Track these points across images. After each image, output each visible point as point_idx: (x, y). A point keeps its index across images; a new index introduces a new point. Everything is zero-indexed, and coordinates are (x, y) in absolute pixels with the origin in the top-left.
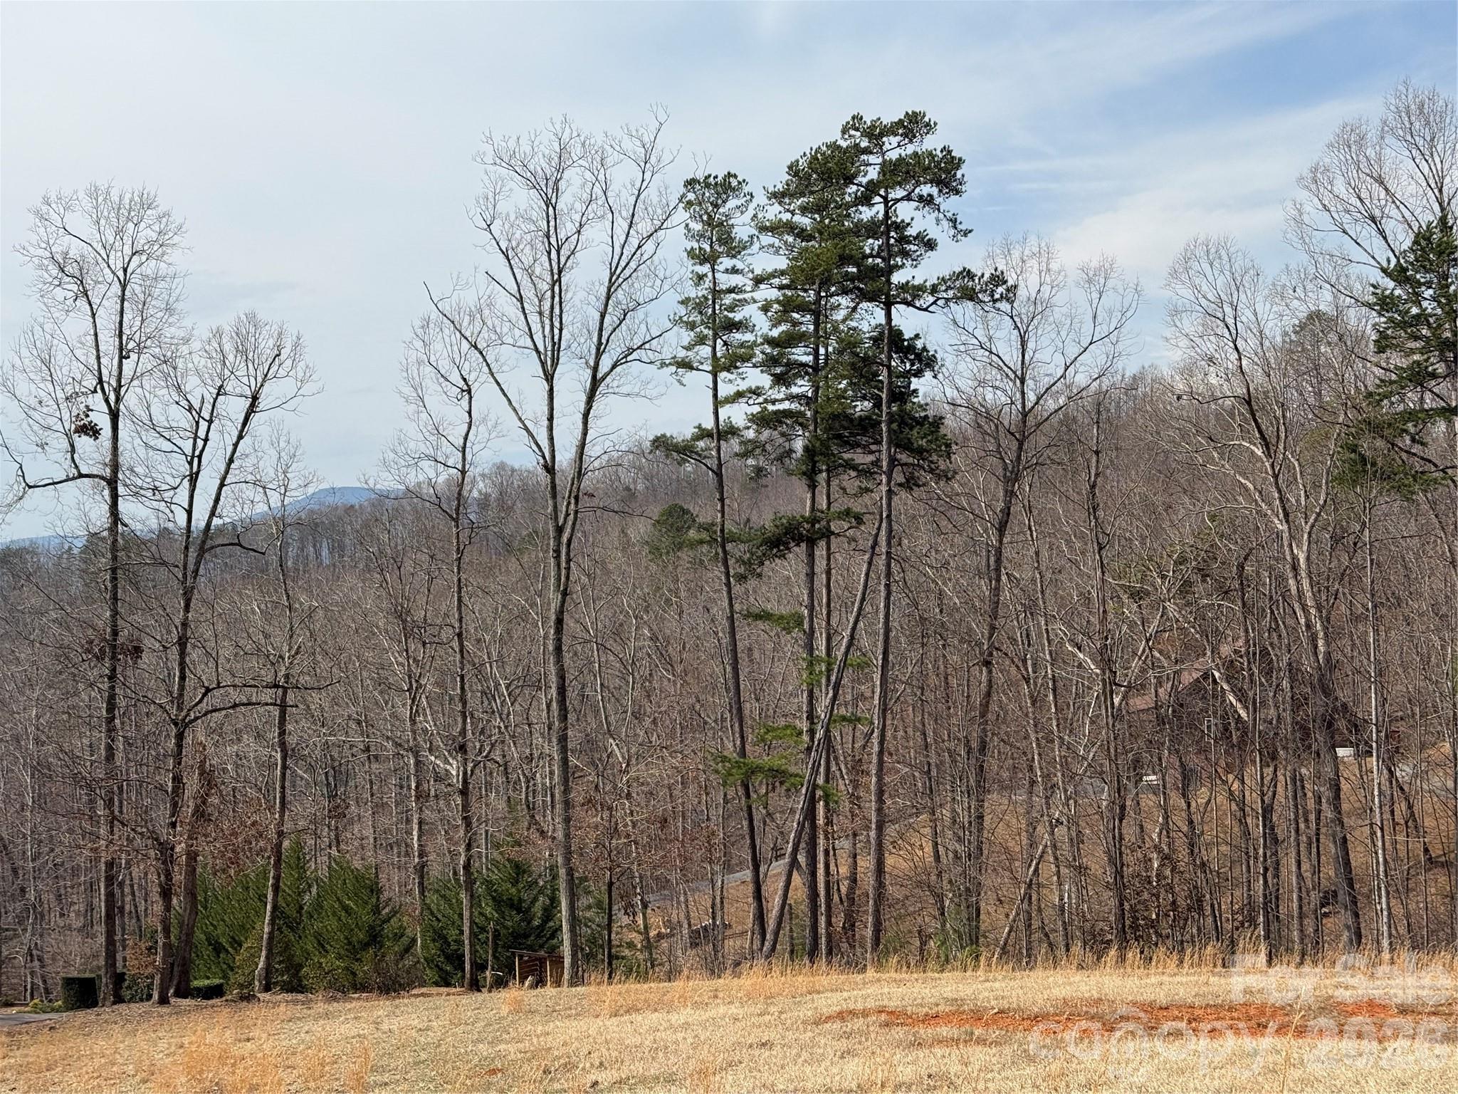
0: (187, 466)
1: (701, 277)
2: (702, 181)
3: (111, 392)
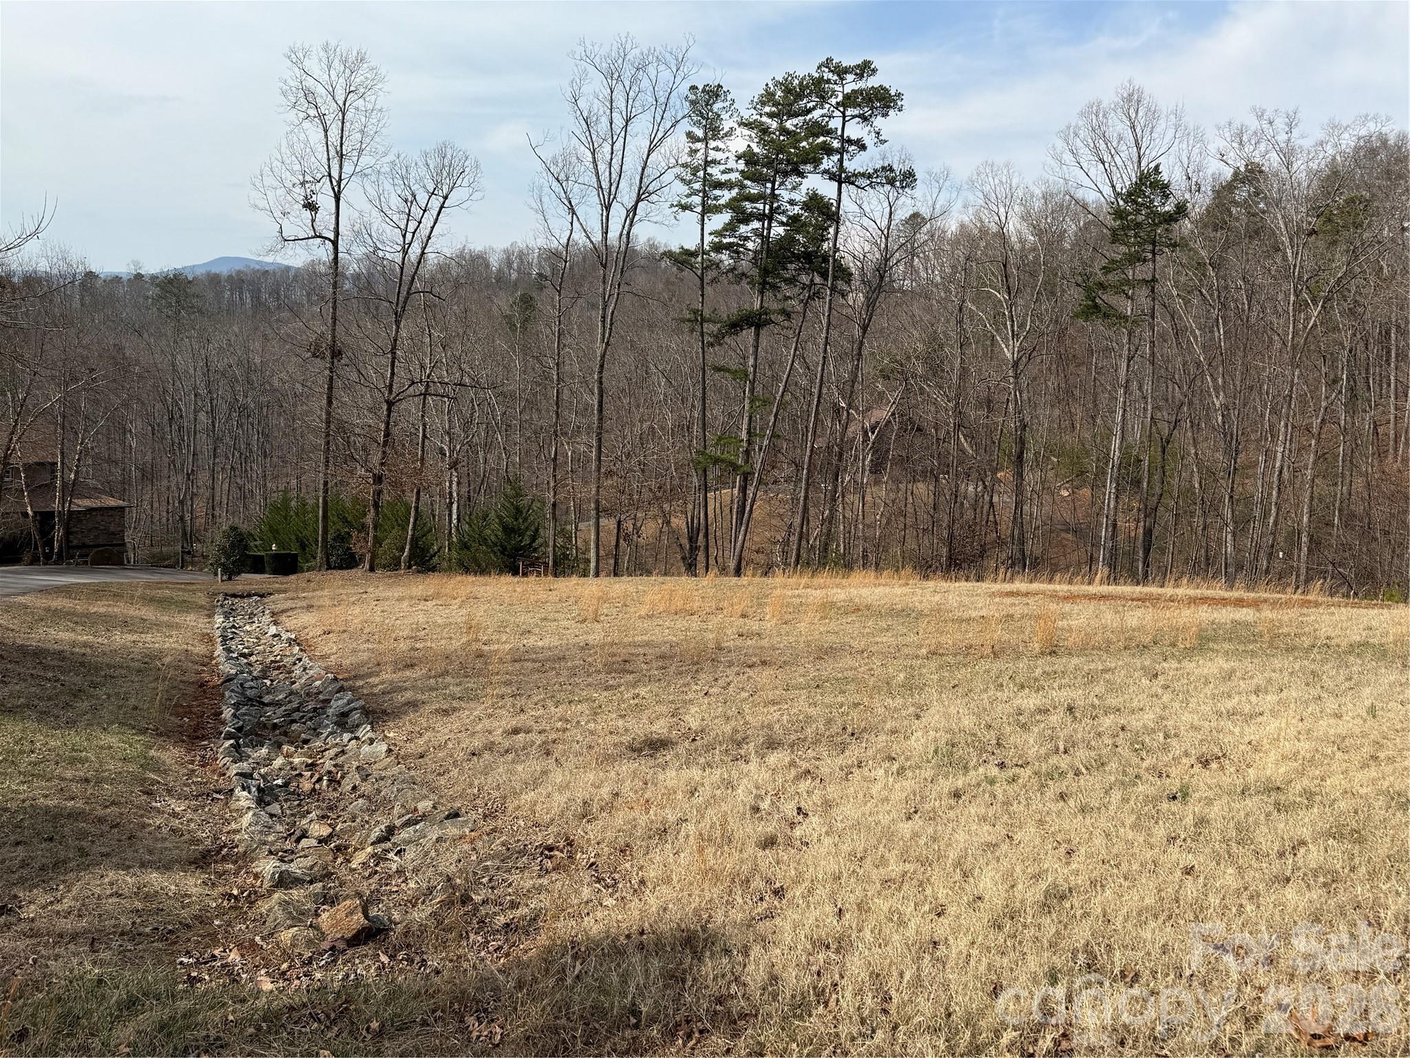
0: (402, 239)
1: (696, 151)
2: (701, 88)
3: (335, 183)
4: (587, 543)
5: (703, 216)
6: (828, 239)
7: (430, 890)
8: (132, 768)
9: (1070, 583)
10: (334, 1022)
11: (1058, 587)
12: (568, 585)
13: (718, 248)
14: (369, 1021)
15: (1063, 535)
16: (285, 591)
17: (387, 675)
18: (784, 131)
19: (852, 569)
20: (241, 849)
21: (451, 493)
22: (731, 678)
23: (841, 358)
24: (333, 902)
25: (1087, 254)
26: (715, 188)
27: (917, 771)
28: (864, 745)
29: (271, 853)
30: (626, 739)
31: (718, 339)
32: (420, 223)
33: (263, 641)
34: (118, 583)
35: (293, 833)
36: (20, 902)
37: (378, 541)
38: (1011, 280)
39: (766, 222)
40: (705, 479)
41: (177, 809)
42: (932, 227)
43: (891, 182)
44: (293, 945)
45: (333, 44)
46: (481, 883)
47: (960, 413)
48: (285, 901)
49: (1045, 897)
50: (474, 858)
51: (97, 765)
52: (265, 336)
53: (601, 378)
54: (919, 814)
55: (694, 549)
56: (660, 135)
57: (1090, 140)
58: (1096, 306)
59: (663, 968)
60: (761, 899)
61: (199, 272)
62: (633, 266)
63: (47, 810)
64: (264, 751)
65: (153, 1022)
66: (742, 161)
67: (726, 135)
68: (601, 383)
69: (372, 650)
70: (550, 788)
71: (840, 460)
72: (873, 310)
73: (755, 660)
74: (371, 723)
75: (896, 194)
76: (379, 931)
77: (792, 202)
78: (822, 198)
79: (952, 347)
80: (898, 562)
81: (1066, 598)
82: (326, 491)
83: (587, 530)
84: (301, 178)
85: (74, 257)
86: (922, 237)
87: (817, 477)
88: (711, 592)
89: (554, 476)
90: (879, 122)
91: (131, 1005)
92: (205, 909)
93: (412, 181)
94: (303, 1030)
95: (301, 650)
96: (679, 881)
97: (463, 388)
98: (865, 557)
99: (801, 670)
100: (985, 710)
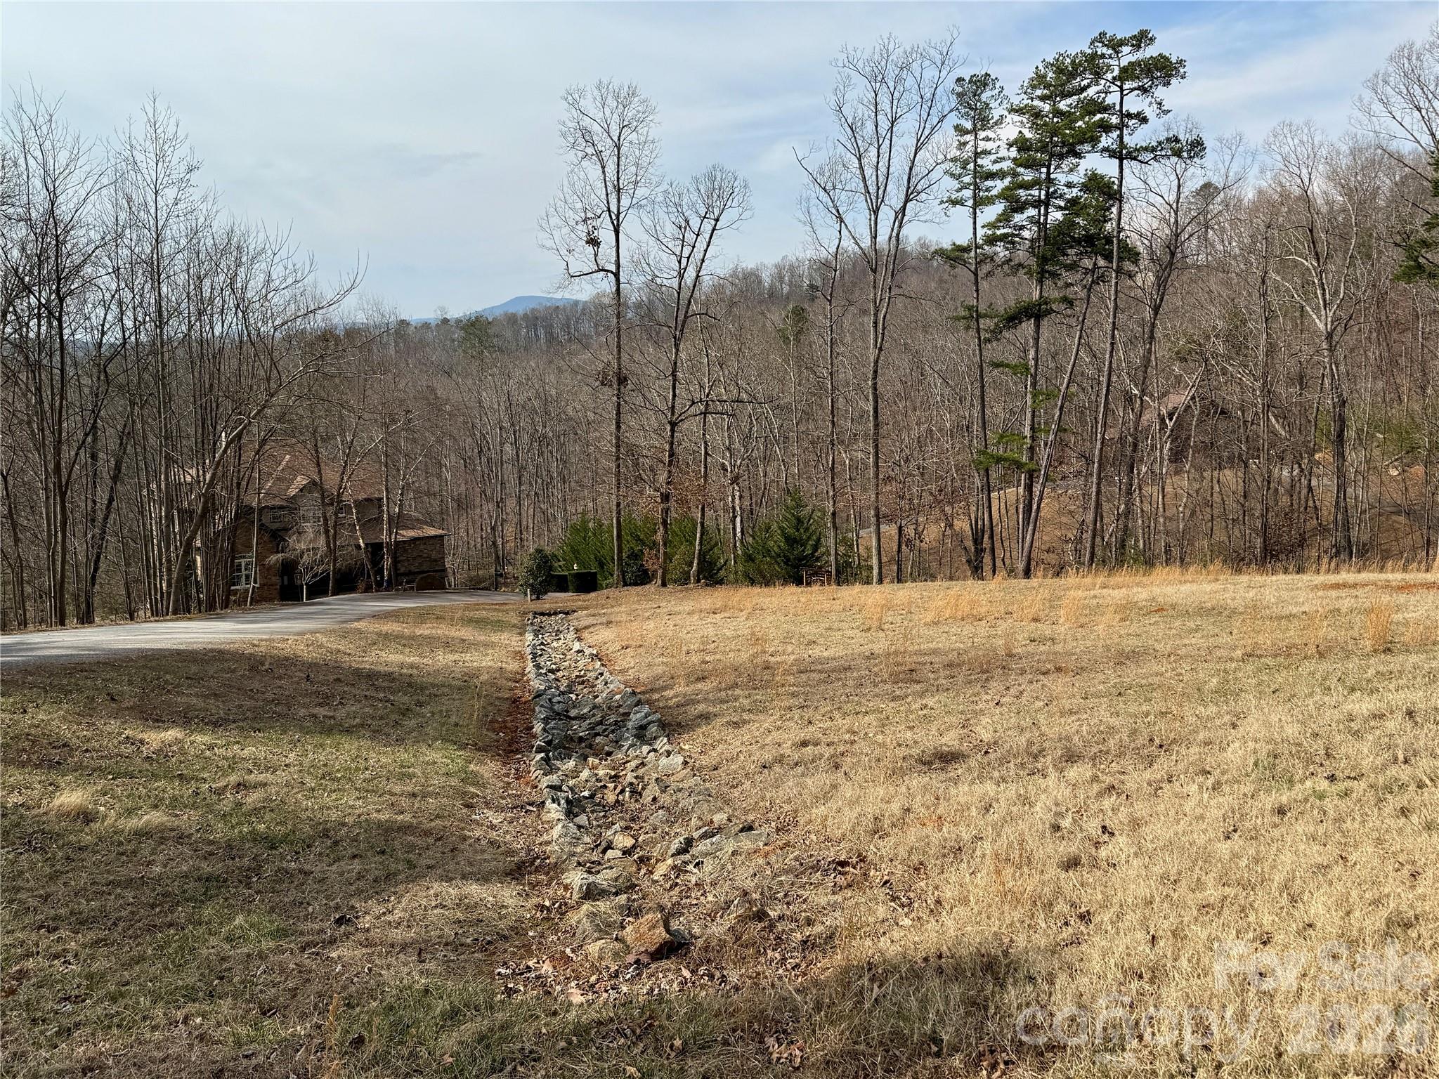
0: (677, 265)
1: (965, 144)
2: (967, 79)
3: (614, 217)
4: (868, 549)
5: (975, 210)
6: (1111, 219)
7: (728, 904)
8: (454, 782)
9: (1405, 570)
10: (639, 1038)
11: (1390, 576)
12: (851, 593)
13: (991, 240)
14: (672, 1038)
15: (1394, 518)
16: (587, 608)
17: (681, 688)
18: (1057, 113)
19: (1152, 565)
20: (553, 860)
21: (734, 508)
22: (1023, 686)
23: (1131, 342)
24: (637, 914)
25: (1405, 211)
26: (987, 179)
27: (1236, 786)
28: (1174, 757)
29: (579, 864)
30: (916, 752)
31: (996, 334)
32: (694, 247)
33: (568, 657)
34: (441, 606)
35: (599, 844)
36: (357, 912)
37: (668, 557)
38: (1319, 246)
39: (1042, 208)
40: (988, 479)
41: (495, 822)
42: (1225, 197)
43: (1178, 153)
44: (601, 958)
45: (605, 82)
46: (776, 899)
47: (1269, 392)
48: (593, 913)
49: (1387, 925)
50: (768, 872)
51: (423, 781)
52: (559, 369)
53: (875, 384)
54: (1239, 833)
55: (979, 551)
56: (927, 132)
57: (1402, 87)
58: (1420, 267)
59: (963, 994)
60: (1066, 924)
61: (498, 313)
62: (904, 268)
63: (380, 824)
64: (571, 764)
65: (474, 1033)
66: (1014, 149)
67: (996, 123)
68: (875, 389)
69: (666, 664)
70: (840, 803)
71: (1135, 450)
72: (1165, 290)
73: (1049, 666)
74: (668, 736)
75: (1184, 165)
76: (681, 945)
77: (1069, 185)
78: (1102, 177)
79: (1257, 323)
80: (1205, 555)
81: (1400, 589)
82: (619, 513)
83: (868, 537)
84: (583, 215)
85: (387, 307)
86: (1215, 208)
87: (1110, 470)
88: (999, 595)
89: (833, 485)
90: (1160, 92)
91: (453, 1016)
92: (520, 920)
93: (685, 208)
94: (611, 1045)
95: (603, 665)
96: (976, 904)
97: (740, 405)
98: (1168, 552)
99: (1101, 677)
100: (1311, 716)
